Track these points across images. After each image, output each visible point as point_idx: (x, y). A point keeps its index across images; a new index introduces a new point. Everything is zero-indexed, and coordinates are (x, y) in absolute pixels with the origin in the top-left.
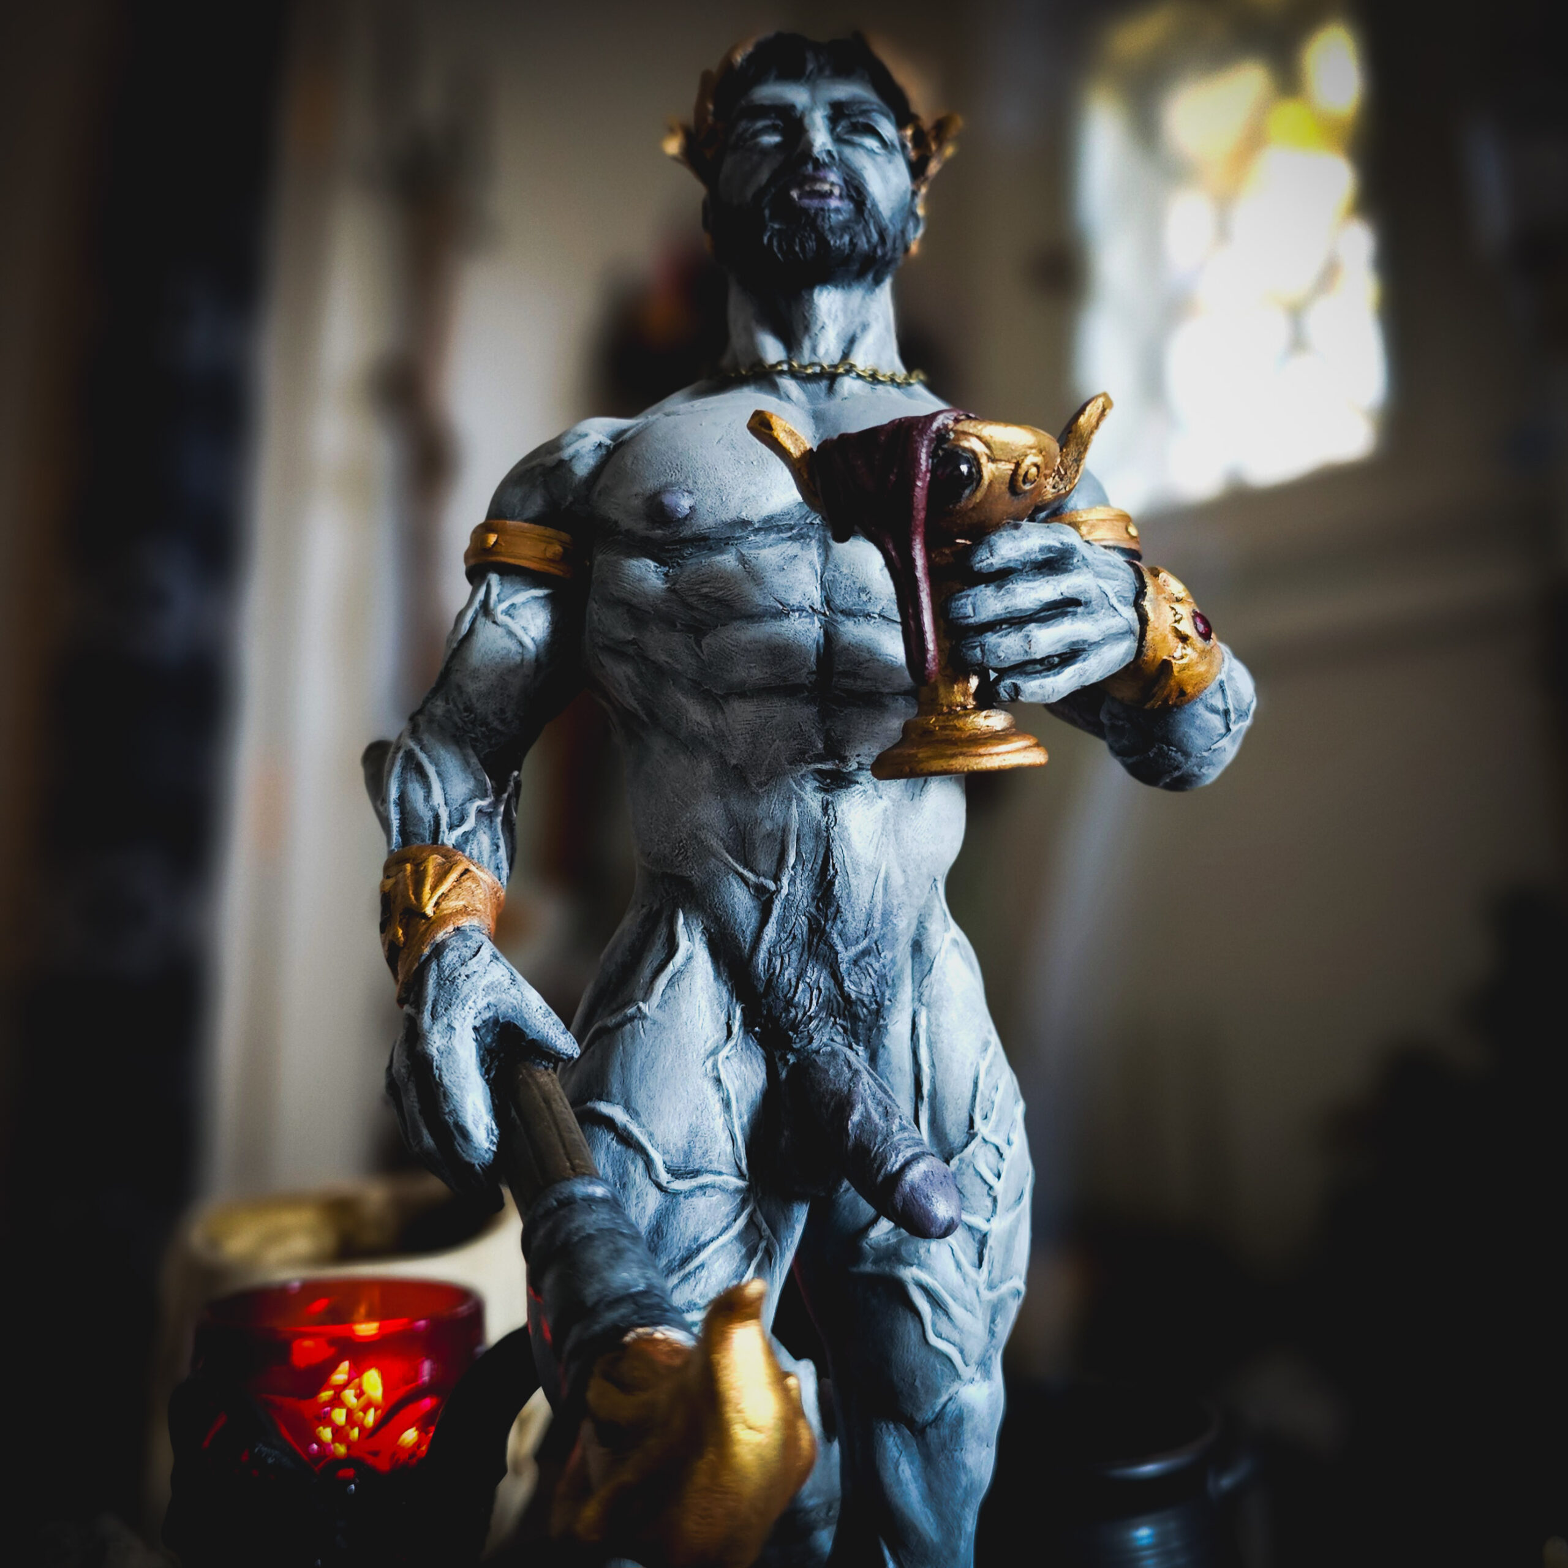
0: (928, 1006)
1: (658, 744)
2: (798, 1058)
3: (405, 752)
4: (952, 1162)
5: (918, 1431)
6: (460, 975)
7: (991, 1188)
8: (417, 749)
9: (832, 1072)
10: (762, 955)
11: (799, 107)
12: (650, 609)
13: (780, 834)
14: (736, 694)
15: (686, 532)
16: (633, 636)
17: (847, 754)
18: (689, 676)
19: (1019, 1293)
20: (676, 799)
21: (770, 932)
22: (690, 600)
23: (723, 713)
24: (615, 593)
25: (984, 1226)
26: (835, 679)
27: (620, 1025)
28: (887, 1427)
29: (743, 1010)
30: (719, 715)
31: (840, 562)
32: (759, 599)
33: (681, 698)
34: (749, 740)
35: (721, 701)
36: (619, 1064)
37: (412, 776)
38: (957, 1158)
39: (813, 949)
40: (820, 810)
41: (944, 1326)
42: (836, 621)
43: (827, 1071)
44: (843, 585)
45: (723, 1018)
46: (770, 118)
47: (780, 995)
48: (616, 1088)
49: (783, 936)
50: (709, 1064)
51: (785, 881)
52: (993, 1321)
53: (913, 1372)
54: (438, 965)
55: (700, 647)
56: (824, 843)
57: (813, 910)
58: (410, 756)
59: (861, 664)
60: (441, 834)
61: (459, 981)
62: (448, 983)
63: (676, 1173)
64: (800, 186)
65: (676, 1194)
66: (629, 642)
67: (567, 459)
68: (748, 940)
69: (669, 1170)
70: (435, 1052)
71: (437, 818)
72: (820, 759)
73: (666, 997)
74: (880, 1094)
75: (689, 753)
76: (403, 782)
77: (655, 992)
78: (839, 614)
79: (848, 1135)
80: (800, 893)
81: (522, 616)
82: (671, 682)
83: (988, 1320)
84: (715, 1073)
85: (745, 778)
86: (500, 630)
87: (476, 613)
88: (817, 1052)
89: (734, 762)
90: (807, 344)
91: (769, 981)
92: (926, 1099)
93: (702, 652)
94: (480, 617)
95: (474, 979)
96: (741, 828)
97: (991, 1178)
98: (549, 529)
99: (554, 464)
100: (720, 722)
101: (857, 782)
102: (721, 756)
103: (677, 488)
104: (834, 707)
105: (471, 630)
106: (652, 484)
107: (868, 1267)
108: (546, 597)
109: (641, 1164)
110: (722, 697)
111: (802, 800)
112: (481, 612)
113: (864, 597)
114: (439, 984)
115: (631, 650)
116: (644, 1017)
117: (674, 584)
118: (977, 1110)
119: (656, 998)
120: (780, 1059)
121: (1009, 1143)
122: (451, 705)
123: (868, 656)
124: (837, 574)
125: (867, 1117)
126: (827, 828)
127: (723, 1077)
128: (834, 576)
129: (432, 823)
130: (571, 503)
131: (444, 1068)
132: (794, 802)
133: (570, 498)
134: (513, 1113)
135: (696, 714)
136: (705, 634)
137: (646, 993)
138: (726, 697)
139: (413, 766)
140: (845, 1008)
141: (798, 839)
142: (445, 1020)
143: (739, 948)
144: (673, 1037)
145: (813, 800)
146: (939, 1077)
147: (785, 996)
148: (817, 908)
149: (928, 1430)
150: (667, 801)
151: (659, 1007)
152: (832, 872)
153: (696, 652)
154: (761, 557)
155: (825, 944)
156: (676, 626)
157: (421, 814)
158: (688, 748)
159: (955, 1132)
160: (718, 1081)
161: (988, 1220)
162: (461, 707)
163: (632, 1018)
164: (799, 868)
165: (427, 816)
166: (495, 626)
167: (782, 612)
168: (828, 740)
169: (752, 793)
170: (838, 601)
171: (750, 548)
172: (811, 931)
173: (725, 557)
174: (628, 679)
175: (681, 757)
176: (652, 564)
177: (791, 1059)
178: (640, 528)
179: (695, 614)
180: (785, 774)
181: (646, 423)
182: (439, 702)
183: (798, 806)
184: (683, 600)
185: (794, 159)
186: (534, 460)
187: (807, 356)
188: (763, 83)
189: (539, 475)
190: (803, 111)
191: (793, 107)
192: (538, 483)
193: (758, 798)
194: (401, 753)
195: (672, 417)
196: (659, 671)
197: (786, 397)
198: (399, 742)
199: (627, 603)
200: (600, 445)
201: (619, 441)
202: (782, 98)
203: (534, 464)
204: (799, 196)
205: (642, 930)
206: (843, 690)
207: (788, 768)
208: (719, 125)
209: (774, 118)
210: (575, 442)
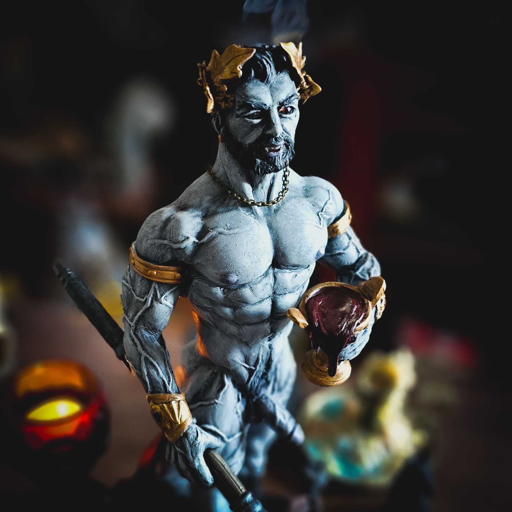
1: (218, 333)
3: (144, 357)
6: (196, 444)
8: (149, 357)
10: (250, 383)
11: (268, 105)
12: (219, 302)
13: (257, 356)
14: (246, 324)
16: (211, 307)
18: (231, 319)
20: (226, 350)
21: (252, 378)
22: (233, 301)
23: (242, 329)
24: (205, 295)
26: (275, 314)
27: (210, 405)
29: (242, 393)
30: (241, 330)
31: (279, 283)
32: (255, 299)
33: (228, 325)
34: (250, 336)
35: (241, 325)
36: (210, 415)
37: (150, 366)
39: (263, 378)
40: (268, 346)
42: (276, 298)
44: (279, 289)
45: (237, 396)
46: (256, 110)
49: (256, 378)
50: (235, 409)
51: (258, 367)
54: (188, 440)
55: (235, 312)
56: (269, 355)
57: (264, 371)
58: (146, 359)
59: (283, 310)
60: (167, 388)
61: (197, 445)
62: (193, 445)
63: (229, 437)
64: (269, 147)
67: (183, 248)
68: (246, 380)
69: (227, 437)
70: (197, 467)
71: (163, 381)
72: (270, 334)
73: (223, 398)
75: (229, 338)
76: (147, 368)
78: (277, 295)
80: (262, 368)
81: (169, 299)
82: (225, 320)
85: (248, 344)
86: (163, 306)
87: (152, 299)
89: (244, 341)
93: (236, 314)
94: (154, 301)
95: (200, 444)
96: (245, 355)
99: (176, 248)
100: (240, 331)
102: (240, 339)
103: (233, 274)
104: (274, 320)
106: (222, 271)
108: (175, 289)
111: (263, 346)
112: (154, 298)
113: (285, 290)
114: (190, 446)
115: (209, 309)
116: (217, 403)
117: (227, 296)
119: (220, 398)
122: (146, 327)
123: (286, 307)
124: (278, 286)
126: (270, 352)
128: (277, 287)
129: (162, 383)
131: (200, 470)
132: (261, 348)
133: (183, 260)
134: (215, 471)
135: (233, 329)
136: (237, 309)
137: (217, 397)
138: (243, 325)
139: (149, 362)
141: (262, 356)
142: (197, 458)
145: (267, 344)
148: (266, 370)
150: (223, 351)
151: (221, 400)
152: (271, 362)
153: (234, 313)
154: (257, 287)
156: (227, 306)
157: (158, 381)
158: (229, 336)
160: (237, 413)
164: (262, 363)
166: (161, 304)
167: (261, 301)
168: (271, 329)
169: (249, 347)
170: (278, 292)
171: (253, 284)
172: (263, 374)
173: (246, 289)
174: (207, 316)
175: (227, 338)
176: (219, 289)
179: (234, 304)
180: (260, 341)
181: (212, 236)
182: (141, 326)
183: (262, 348)
184: (230, 301)
185: (267, 134)
186: (165, 239)
187: (259, 190)
188: (249, 81)
189: (169, 248)
190: (269, 108)
191: (265, 105)
192: (168, 251)
193: (251, 348)
194: (143, 358)
195: (222, 236)
196: (220, 317)
197: (255, 213)
198: (137, 350)
199: (210, 299)
200: (194, 242)
201: (202, 241)
202: (260, 99)
203: (166, 242)
204: (268, 150)
205: (211, 376)
206: (277, 316)
207: (260, 340)
208: (228, 96)
209: (258, 110)
210: (184, 240)
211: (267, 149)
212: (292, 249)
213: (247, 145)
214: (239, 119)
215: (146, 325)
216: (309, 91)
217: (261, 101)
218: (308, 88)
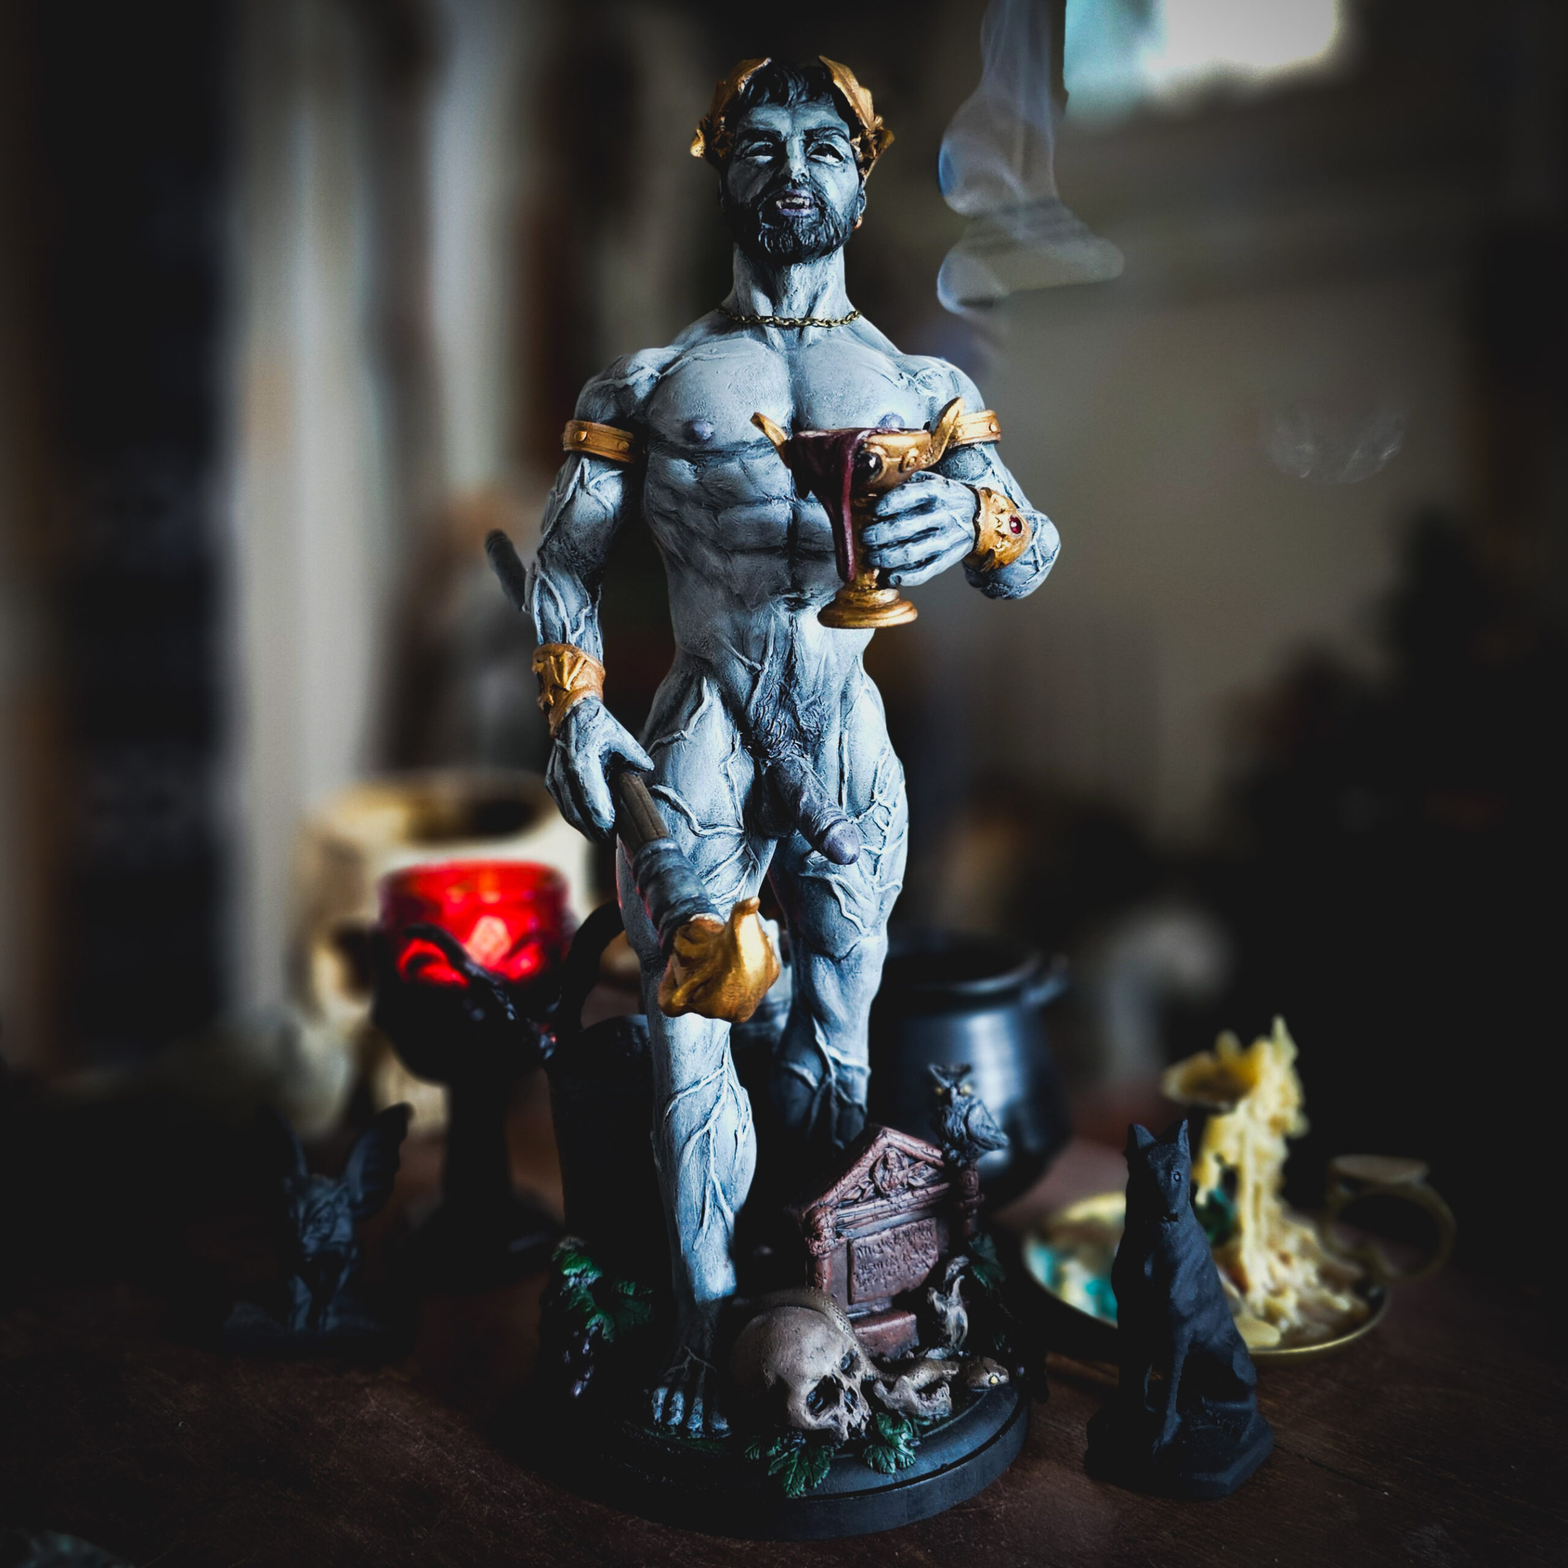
0: (849, 729)
1: (691, 577)
2: (772, 763)
3: (540, 581)
4: (860, 817)
5: (837, 962)
6: (589, 727)
7: (883, 831)
8: (547, 580)
9: (791, 773)
10: (753, 706)
11: (784, 133)
12: (686, 494)
13: (764, 636)
14: (738, 551)
15: (708, 448)
16: (674, 508)
17: (805, 588)
18: (710, 538)
19: (898, 887)
20: (702, 613)
21: (757, 693)
22: (711, 490)
23: (731, 562)
24: (664, 481)
25: (879, 852)
26: (798, 543)
27: (671, 743)
28: (819, 960)
29: (741, 735)
30: (728, 562)
32: (754, 493)
33: (704, 550)
34: (746, 580)
35: (729, 554)
36: (670, 766)
37: (546, 596)
38: (863, 815)
39: (782, 703)
40: (788, 622)
41: (852, 906)
42: (800, 506)
43: (789, 772)
45: (730, 741)
46: (764, 141)
47: (763, 729)
48: (669, 778)
49: (765, 695)
50: (722, 766)
51: (766, 665)
52: (882, 903)
53: (834, 931)
54: (576, 720)
55: (717, 519)
56: (790, 643)
57: (783, 681)
58: (543, 583)
59: (814, 534)
60: (567, 635)
61: (589, 730)
62: (583, 731)
63: (704, 826)
64: (783, 199)
65: (704, 837)
66: (672, 512)
67: (631, 385)
68: (745, 697)
69: (700, 825)
70: (580, 770)
72: (789, 591)
73: (697, 729)
74: (818, 786)
75: (710, 585)
76: (541, 601)
77: (691, 725)
78: (803, 501)
79: (800, 809)
80: (775, 672)
81: (604, 489)
82: (699, 540)
83: (879, 903)
84: (725, 772)
85: (743, 602)
86: (592, 499)
87: (576, 485)
88: (784, 760)
89: (737, 592)
90: (785, 301)
91: (757, 721)
92: (846, 782)
93: (718, 522)
94: (578, 489)
95: (597, 729)
96: (741, 631)
97: (883, 826)
98: (620, 431)
99: (622, 387)
100: (729, 567)
101: (810, 605)
102: (729, 588)
103: (703, 420)
104: (798, 559)
105: (573, 498)
106: (687, 415)
107: (810, 874)
108: (619, 475)
109: (684, 821)
110: (730, 552)
111: (777, 616)
112: (579, 485)
114: (577, 730)
115: (674, 516)
116: (685, 739)
117: (701, 479)
118: (876, 788)
119: (691, 729)
120: (762, 763)
121: (895, 805)
122: (562, 545)
123: (819, 530)
125: (810, 799)
126: (792, 634)
127: (730, 773)
129: (561, 628)
130: (634, 415)
132: (773, 617)
133: (633, 411)
135: (714, 560)
136: (720, 512)
137: (685, 726)
138: (733, 552)
139: (546, 589)
140: (800, 735)
141: (775, 640)
143: (739, 701)
144: (701, 751)
145: (784, 616)
146: (854, 769)
147: (766, 729)
148: (785, 680)
149: (842, 961)
150: (697, 613)
151: (693, 733)
152: (794, 660)
153: (714, 523)
154: (755, 465)
155: (789, 700)
156: (701, 505)
157: (554, 622)
158: (709, 582)
159: (862, 801)
160: (727, 775)
161: (881, 849)
162: (569, 547)
163: (677, 740)
164: (775, 656)
165: (558, 625)
166: (588, 496)
167: (766, 501)
168: (793, 579)
169: (748, 611)
171: (748, 458)
172: (781, 693)
173: (733, 464)
174: (672, 534)
175: (705, 587)
176: (687, 464)
177: (769, 764)
178: (680, 442)
179: (714, 499)
180: (768, 601)
181: (681, 364)
182: (554, 542)
183: (775, 620)
184: (706, 490)
185: (779, 177)
186: (608, 379)
187: (785, 311)
188: (759, 105)
189: (612, 391)
190: (786, 137)
191: (779, 133)
192: (611, 397)
193: (751, 614)
194: (538, 581)
195: (698, 362)
196: (691, 532)
197: (771, 344)
198: (534, 572)
199: (671, 488)
200: (652, 376)
201: (665, 374)
202: (772, 124)
203: (608, 382)
204: (782, 206)
205: (682, 686)
206: (803, 550)
207: (769, 597)
208: (728, 133)
209: (766, 141)
210: (637, 371)
211: (779, 204)
212: (825, 398)
213: (748, 204)
214: (738, 164)
215: (562, 540)
216: (875, 142)
217: (772, 127)
218: (874, 138)
